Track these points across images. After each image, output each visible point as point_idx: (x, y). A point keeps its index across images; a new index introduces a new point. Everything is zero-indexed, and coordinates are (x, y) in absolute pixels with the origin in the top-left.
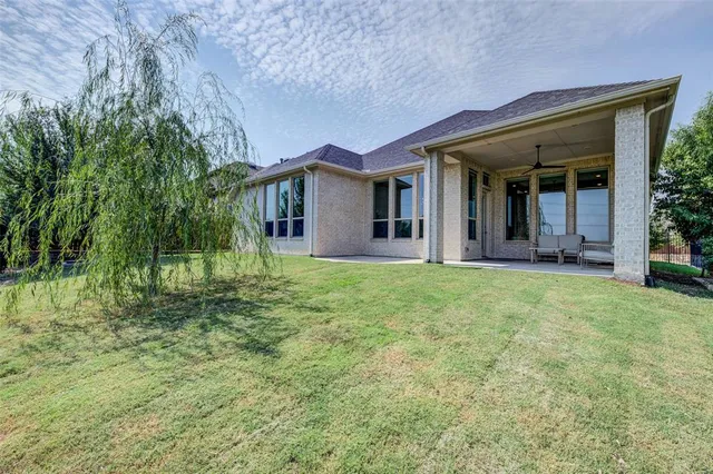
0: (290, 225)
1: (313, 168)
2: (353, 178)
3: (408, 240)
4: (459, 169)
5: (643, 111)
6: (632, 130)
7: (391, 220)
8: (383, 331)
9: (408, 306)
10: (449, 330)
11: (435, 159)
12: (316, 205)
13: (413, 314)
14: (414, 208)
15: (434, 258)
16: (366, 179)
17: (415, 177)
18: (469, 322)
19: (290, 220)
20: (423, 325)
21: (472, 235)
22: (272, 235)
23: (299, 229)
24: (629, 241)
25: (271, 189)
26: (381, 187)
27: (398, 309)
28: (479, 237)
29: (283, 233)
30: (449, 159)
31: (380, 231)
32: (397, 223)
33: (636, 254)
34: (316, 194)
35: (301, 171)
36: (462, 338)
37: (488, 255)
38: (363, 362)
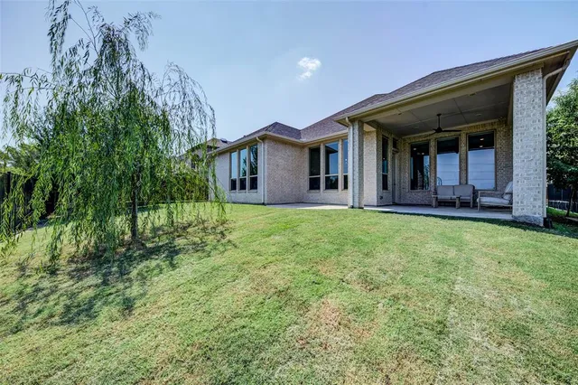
0: (248, 182)
1: (263, 138)
2: (293, 145)
3: (335, 191)
4: (374, 135)
5: (540, 75)
6: (530, 92)
7: (322, 176)
8: (317, 279)
9: (340, 251)
10: (383, 278)
11: (356, 127)
12: (266, 166)
13: (346, 259)
14: (340, 166)
15: (357, 205)
16: (302, 146)
17: (340, 142)
18: (401, 268)
19: (248, 178)
20: (355, 271)
21: (385, 187)
22: (235, 189)
23: (254, 185)
24: (529, 189)
25: (235, 155)
26: (314, 152)
27: (331, 253)
28: (390, 187)
29: (243, 187)
30: (367, 128)
31: (314, 185)
32: (327, 179)
33: (535, 200)
34: (266, 157)
35: (255, 140)
36: (398, 289)
37: (397, 201)
38: (296, 323)
